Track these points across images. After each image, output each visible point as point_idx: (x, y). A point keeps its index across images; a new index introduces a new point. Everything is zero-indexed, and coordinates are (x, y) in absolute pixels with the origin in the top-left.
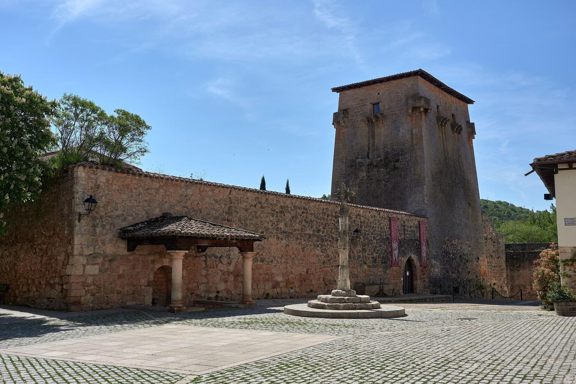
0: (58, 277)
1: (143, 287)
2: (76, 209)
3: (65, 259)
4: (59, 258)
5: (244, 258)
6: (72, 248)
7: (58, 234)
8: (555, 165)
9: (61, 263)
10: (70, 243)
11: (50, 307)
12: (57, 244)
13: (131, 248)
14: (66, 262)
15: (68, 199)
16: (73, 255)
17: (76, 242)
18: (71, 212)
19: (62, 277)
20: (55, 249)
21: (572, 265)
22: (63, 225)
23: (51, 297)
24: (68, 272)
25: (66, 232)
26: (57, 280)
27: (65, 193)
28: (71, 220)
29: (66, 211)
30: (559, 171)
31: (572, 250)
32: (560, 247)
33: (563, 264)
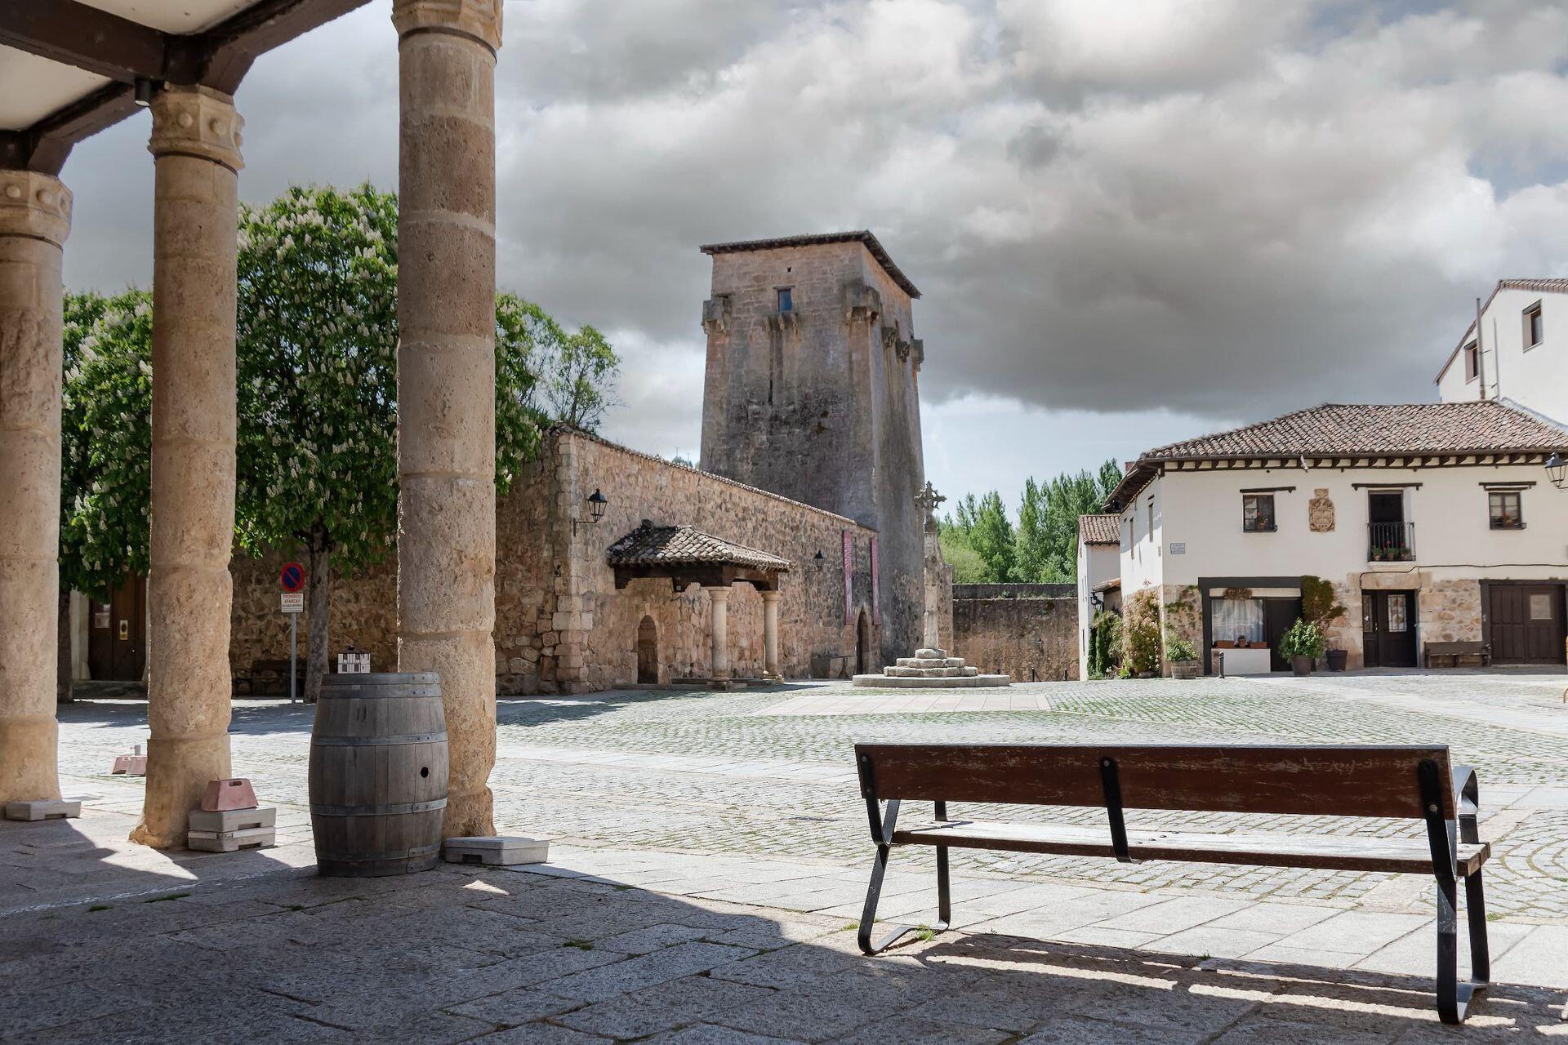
0: (526, 635)
1: (629, 653)
2: (569, 512)
3: (546, 602)
4: (525, 601)
5: (766, 601)
6: (567, 583)
7: (519, 557)
8: (1161, 464)
9: (534, 611)
10: (556, 573)
11: (513, 691)
12: (520, 576)
13: (620, 584)
14: (548, 608)
15: (546, 492)
16: (569, 595)
17: (573, 573)
18: (554, 516)
19: (542, 634)
20: (511, 585)
21: (1177, 611)
22: (536, 540)
23: (513, 671)
24: (558, 622)
25: (545, 554)
26: (524, 640)
27: (532, 482)
28: (558, 533)
29: (540, 513)
30: (1166, 473)
31: (1178, 590)
32: (1164, 586)
33: (1167, 610)
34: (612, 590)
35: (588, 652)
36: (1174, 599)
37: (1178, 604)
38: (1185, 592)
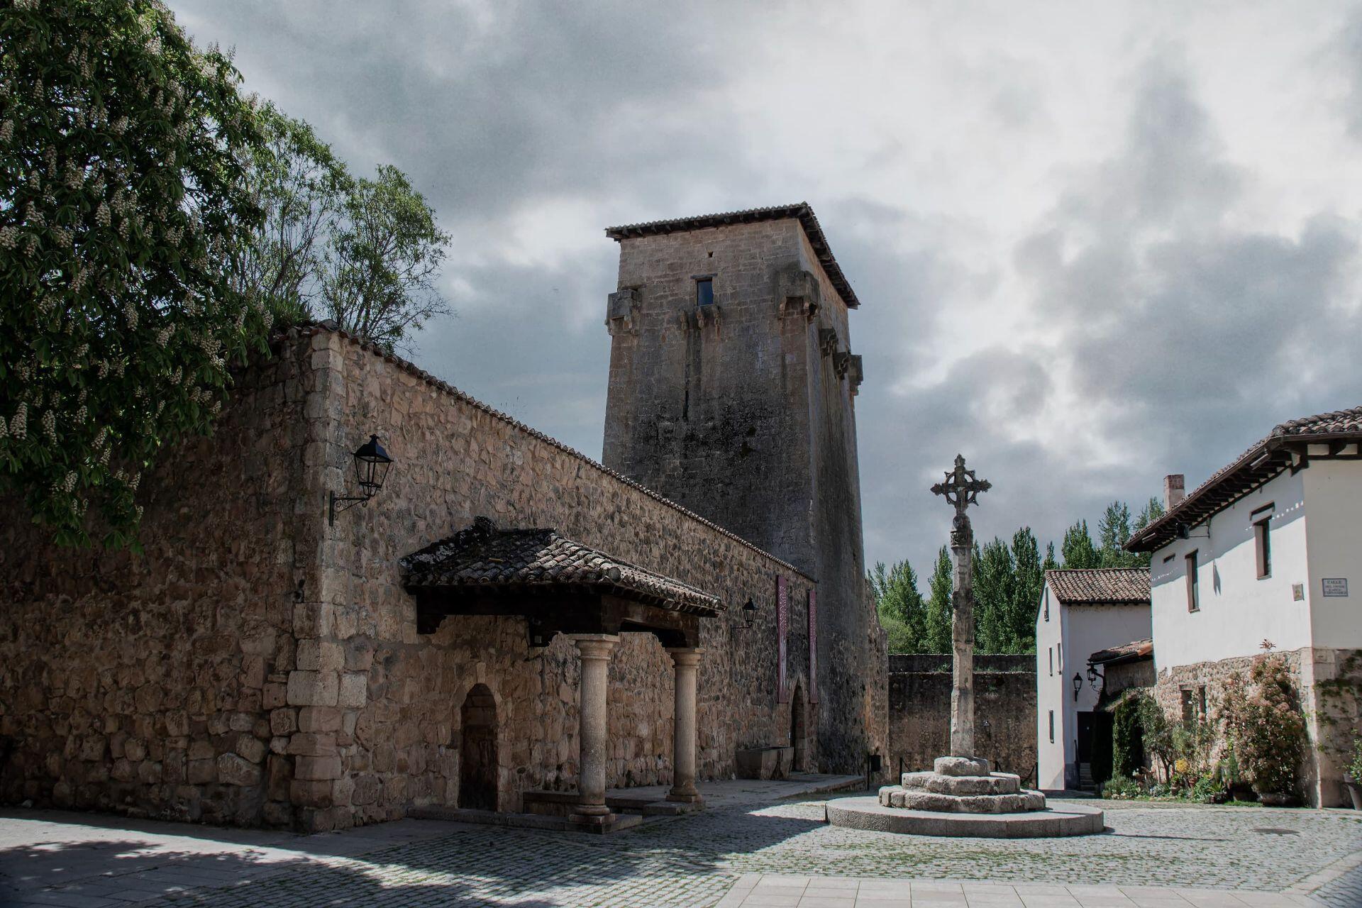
0: (247, 713)
1: (443, 750)
2: (322, 479)
3: (279, 649)
4: (247, 647)
5: (679, 666)
6: (313, 614)
7: (241, 564)
9: (258, 667)
10: (298, 596)
11: (219, 816)
12: (240, 599)
13: (426, 625)
14: (282, 662)
15: (287, 442)
16: (316, 639)
17: (325, 595)
18: (299, 486)
19: (269, 711)
20: (227, 616)
21: (1338, 694)
22: (267, 533)
23: (222, 779)
24: (297, 690)
25: (281, 559)
26: (242, 722)
27: (268, 424)
28: (303, 518)
29: (275, 483)
30: (1311, 462)
31: (1337, 657)
32: (1314, 650)
33: (1321, 690)
34: (411, 635)
35: (354, 749)
36: (1331, 672)
37: (1340, 682)
38: (1351, 661)
